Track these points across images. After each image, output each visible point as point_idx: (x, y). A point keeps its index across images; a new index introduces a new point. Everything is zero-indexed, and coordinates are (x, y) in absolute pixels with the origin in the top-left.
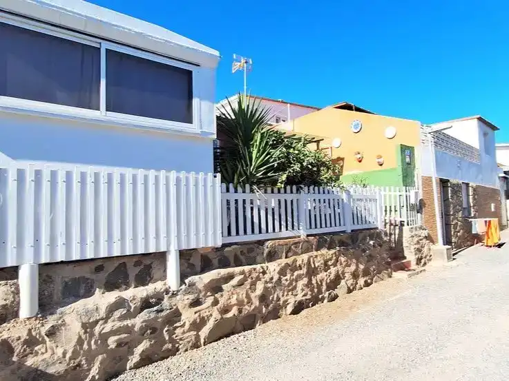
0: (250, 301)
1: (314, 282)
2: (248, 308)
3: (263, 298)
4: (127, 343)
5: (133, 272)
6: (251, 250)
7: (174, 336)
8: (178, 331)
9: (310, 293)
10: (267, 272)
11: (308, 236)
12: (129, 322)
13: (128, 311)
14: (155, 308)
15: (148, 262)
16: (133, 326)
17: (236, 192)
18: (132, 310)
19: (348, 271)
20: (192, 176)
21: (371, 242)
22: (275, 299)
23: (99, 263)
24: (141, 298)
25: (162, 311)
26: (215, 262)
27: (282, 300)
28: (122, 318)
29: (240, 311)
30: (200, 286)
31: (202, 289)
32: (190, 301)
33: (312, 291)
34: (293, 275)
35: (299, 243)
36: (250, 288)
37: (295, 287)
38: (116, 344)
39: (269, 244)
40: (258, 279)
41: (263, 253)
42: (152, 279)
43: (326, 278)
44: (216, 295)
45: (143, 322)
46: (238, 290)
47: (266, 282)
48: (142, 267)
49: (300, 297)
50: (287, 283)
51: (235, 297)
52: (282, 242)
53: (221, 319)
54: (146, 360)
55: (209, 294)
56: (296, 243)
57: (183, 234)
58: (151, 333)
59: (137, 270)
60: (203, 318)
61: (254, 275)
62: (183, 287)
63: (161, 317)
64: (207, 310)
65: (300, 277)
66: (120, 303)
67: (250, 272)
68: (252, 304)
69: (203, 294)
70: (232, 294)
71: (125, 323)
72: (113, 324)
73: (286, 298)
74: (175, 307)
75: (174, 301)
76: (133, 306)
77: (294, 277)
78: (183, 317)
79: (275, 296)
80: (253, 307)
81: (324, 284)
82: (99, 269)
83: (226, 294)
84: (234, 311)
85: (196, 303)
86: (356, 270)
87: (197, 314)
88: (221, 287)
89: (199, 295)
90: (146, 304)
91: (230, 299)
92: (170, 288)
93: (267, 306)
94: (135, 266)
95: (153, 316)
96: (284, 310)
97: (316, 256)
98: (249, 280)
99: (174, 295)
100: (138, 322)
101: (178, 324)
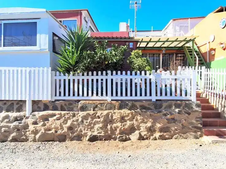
0: (62, 128)
1: (109, 127)
2: (61, 131)
3: (70, 128)
4: (8, 132)
5: (16, 107)
6: (71, 104)
7: (26, 134)
8: (28, 133)
9: (103, 132)
10: (76, 116)
11: (112, 100)
12: (9, 124)
13: (9, 120)
14: (19, 122)
15: (21, 104)
16: (10, 126)
17: (60, 75)
18: (11, 120)
19: (143, 126)
20: (37, 69)
21: (177, 110)
22: (79, 130)
23: (5, 102)
24: (14, 117)
25: (21, 123)
26: (51, 107)
27: (84, 132)
28: (7, 122)
29: (56, 132)
30: (37, 116)
31: (38, 118)
32: (32, 122)
33: (106, 132)
34: (92, 120)
35: (104, 104)
36: (63, 122)
37: (93, 128)
38: (4, 131)
39: (82, 102)
40: (69, 118)
41: (78, 107)
42: (22, 110)
43: (120, 127)
44: (45, 122)
45: (14, 126)
46: (57, 121)
47: (73, 121)
48: (19, 105)
49: (95, 133)
50: (87, 124)
51: (54, 124)
52: (91, 102)
53: (44, 133)
54: (14, 140)
55: (41, 121)
56: (101, 104)
57: (32, 93)
58: (17, 131)
59: (17, 106)
60: (37, 130)
61: (66, 116)
62: (31, 116)
63: (20, 125)
64: (40, 127)
65: (98, 122)
66: (7, 117)
67: (65, 115)
68: (63, 130)
69: (39, 120)
70: (53, 123)
71: (8, 124)
72: (4, 123)
73: (86, 132)
74: (26, 123)
75: (27, 120)
76: (11, 119)
77: (93, 122)
78: (29, 128)
79: (79, 129)
80: (63, 131)
81: (118, 130)
82: (5, 104)
83: (50, 122)
84: (53, 131)
85: (35, 123)
86: (152, 126)
87: (34, 128)
88: (48, 119)
89: (36, 120)
90: (16, 119)
91: (51, 125)
92: (26, 115)
93: (72, 133)
94: (17, 104)
95: (17, 124)
96: (85, 137)
97: (115, 113)
98: (63, 118)
99: (27, 118)
100: (12, 125)
101: (27, 130)
